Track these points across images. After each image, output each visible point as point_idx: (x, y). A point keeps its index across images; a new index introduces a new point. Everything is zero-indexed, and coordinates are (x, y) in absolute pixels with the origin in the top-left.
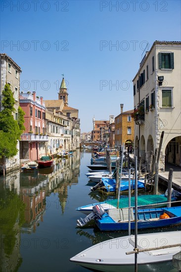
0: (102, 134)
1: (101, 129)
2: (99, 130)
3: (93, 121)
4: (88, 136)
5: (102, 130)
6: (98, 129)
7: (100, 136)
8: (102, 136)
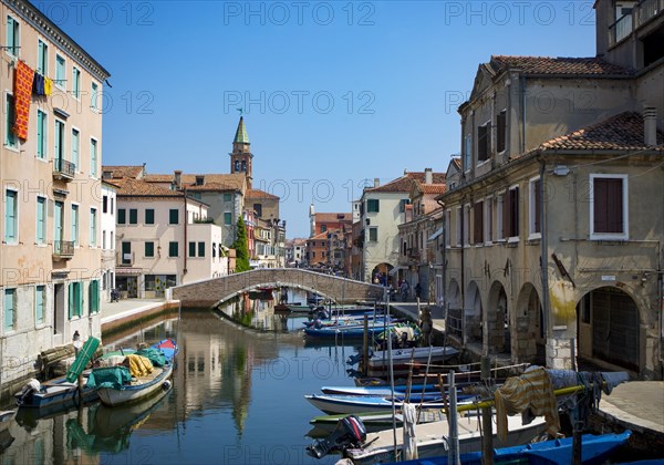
0: (333, 248)
1: (329, 236)
2: (325, 238)
3: (311, 215)
4: (296, 252)
5: (332, 239)
6: (323, 236)
7: (328, 254)
8: (333, 254)
